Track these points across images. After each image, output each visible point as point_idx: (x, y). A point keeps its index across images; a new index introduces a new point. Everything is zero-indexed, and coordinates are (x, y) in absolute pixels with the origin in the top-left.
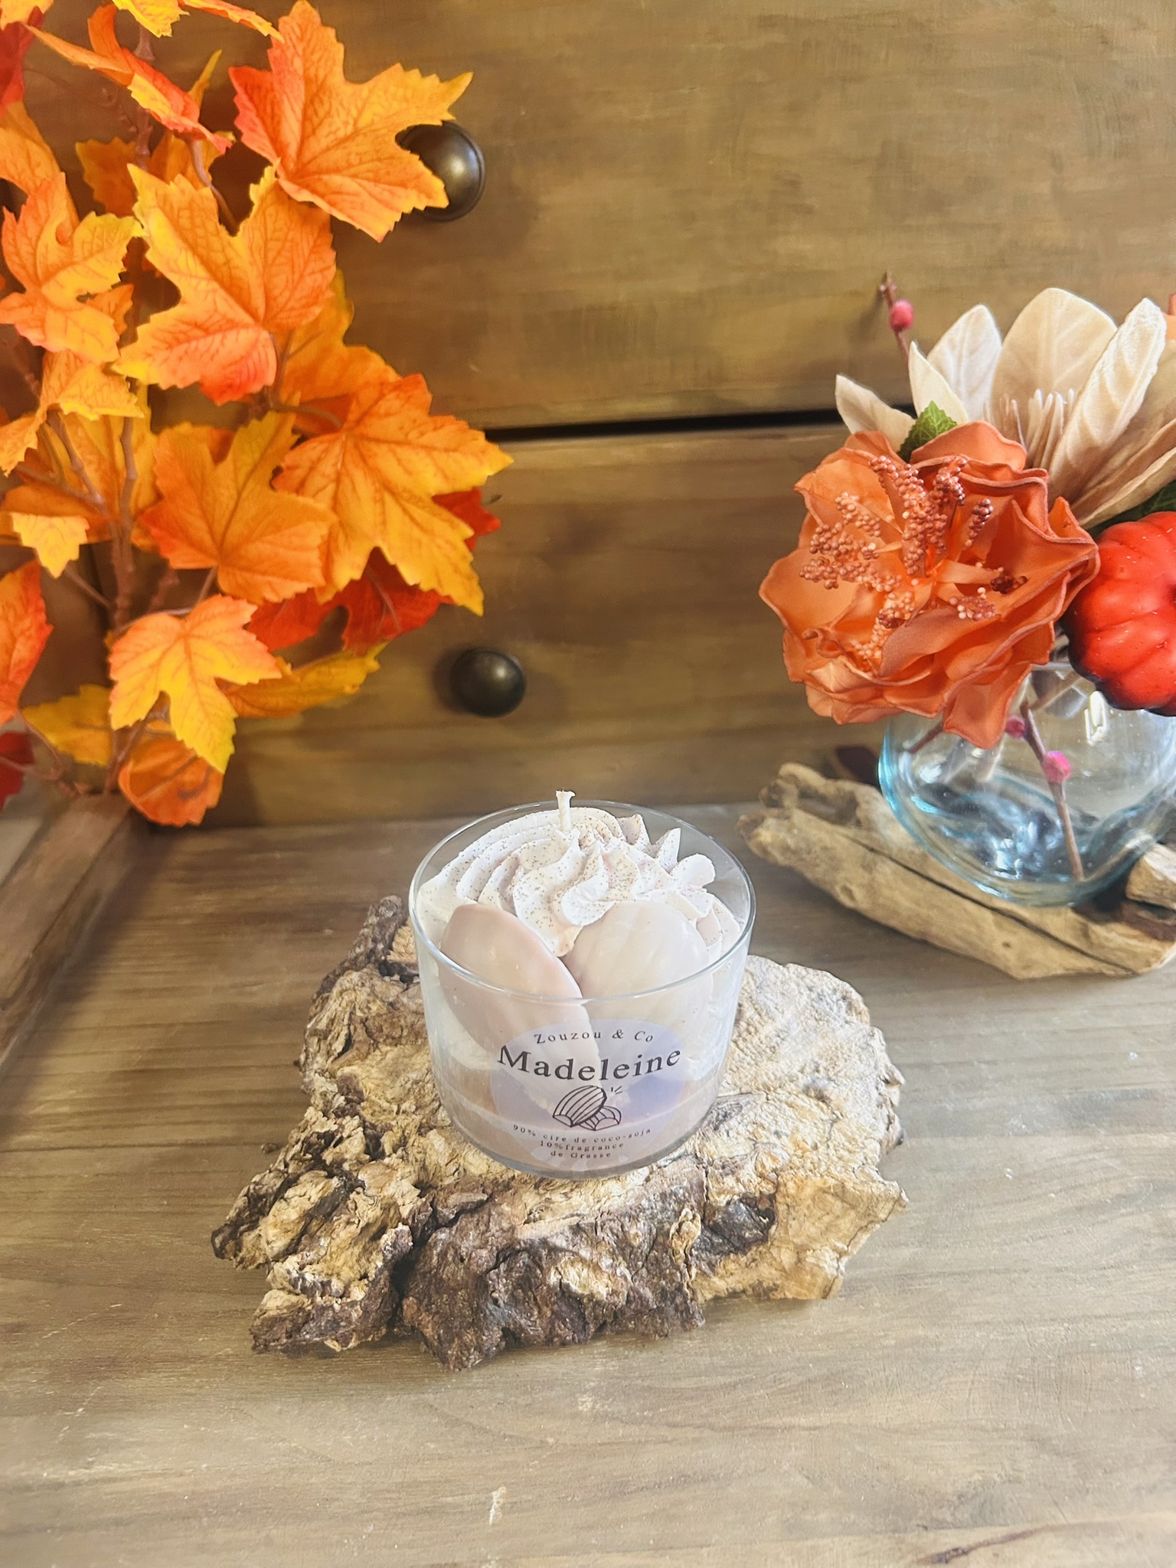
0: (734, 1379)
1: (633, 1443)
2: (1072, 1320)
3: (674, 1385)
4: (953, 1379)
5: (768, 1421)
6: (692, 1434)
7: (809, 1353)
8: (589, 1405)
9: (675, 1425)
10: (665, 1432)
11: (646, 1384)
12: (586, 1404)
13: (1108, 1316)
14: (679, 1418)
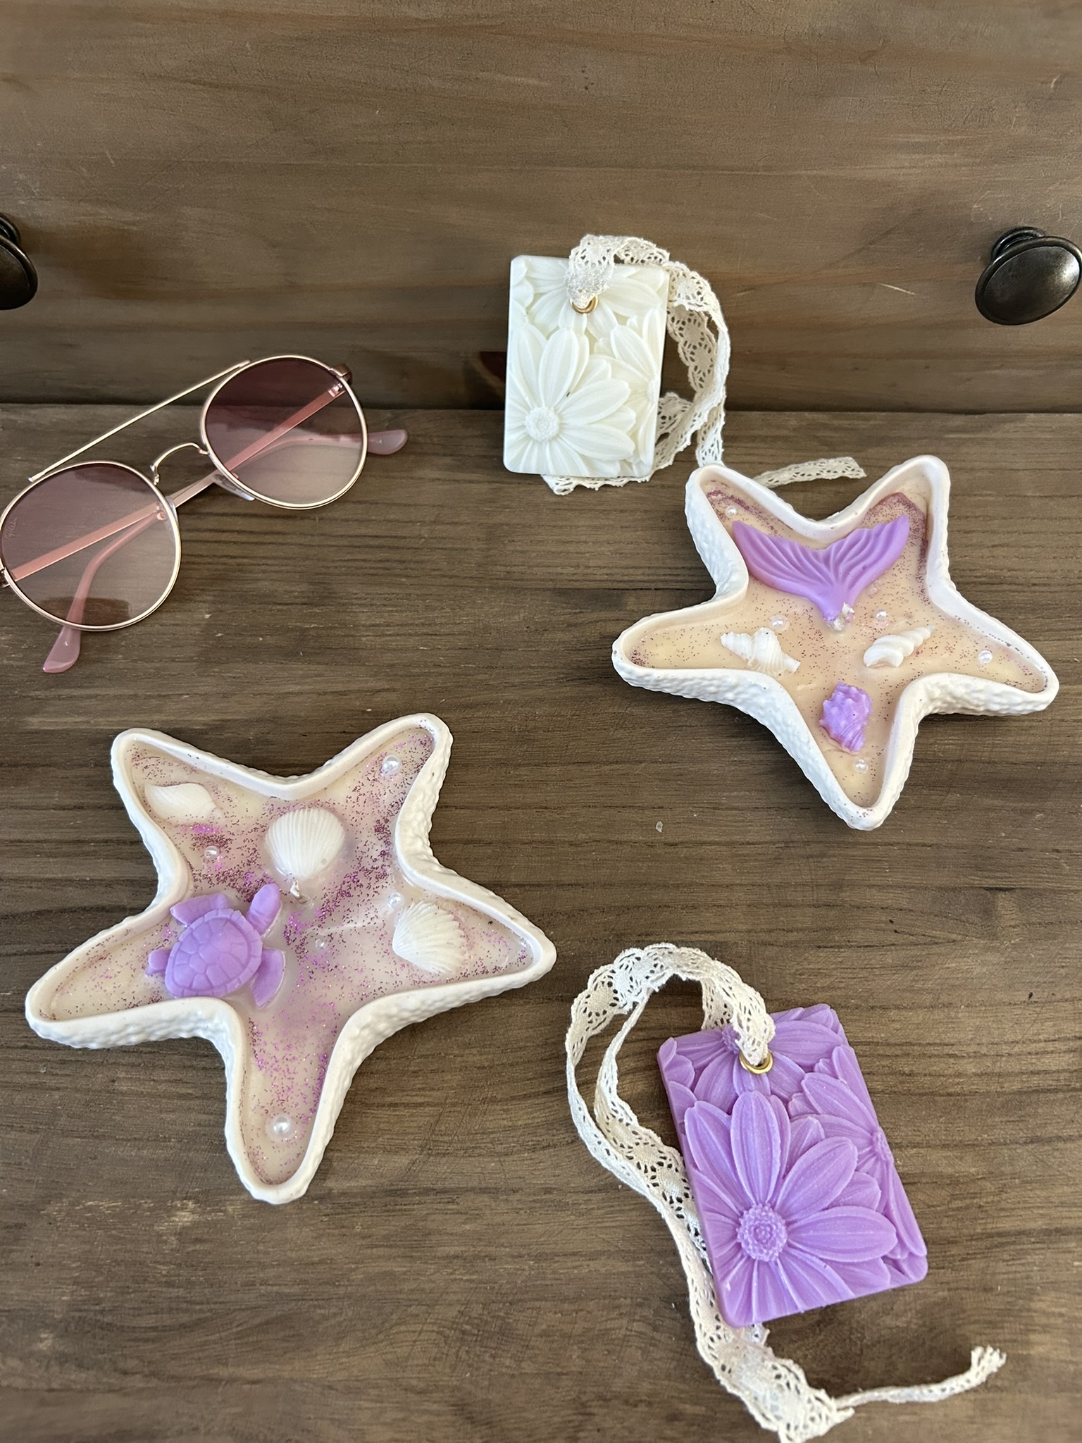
0: (195, 1317)
1: (81, 1391)
2: (539, 1257)
3: (134, 1324)
4: (403, 1328)
5: (216, 1371)
6: (137, 1382)
7: (275, 1288)
8: (49, 1342)
9: (125, 1373)
10: (114, 1380)
11: (108, 1319)
12: (46, 1342)
13: (574, 1254)
14: (132, 1364)
